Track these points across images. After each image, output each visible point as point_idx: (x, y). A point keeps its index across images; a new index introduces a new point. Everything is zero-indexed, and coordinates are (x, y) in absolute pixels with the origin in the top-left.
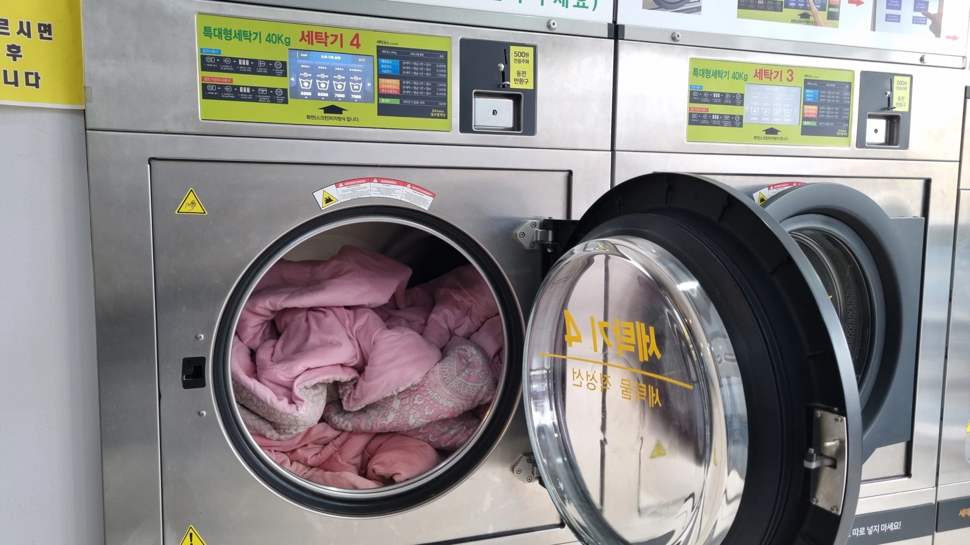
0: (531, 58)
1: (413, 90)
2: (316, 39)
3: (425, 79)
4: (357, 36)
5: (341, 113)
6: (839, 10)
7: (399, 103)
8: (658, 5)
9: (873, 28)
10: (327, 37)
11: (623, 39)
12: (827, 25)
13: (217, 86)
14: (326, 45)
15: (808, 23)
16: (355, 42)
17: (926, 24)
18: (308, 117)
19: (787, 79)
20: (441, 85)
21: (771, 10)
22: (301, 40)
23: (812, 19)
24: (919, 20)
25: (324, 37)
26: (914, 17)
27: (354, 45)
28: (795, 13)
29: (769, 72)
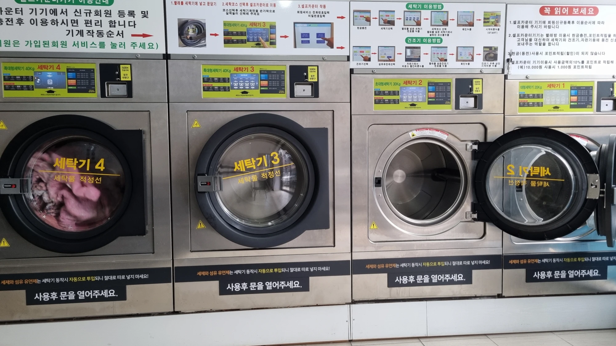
0: (129, 69)
1: (81, 83)
2: (44, 67)
3: (86, 79)
4: (59, 66)
5: (54, 93)
6: (276, 41)
7: (76, 88)
8: (185, 45)
9: (295, 47)
10: (47, 67)
11: (170, 59)
12: (270, 47)
13: (9, 86)
14: (47, 69)
15: (260, 47)
16: (58, 68)
17: (324, 43)
18: (41, 95)
19: (251, 71)
20: (92, 81)
21: (241, 43)
22: (38, 68)
23: (262, 45)
24: (320, 42)
25: (46, 67)
26: (317, 41)
27: (58, 69)
28: (253, 44)
29: (242, 68)
